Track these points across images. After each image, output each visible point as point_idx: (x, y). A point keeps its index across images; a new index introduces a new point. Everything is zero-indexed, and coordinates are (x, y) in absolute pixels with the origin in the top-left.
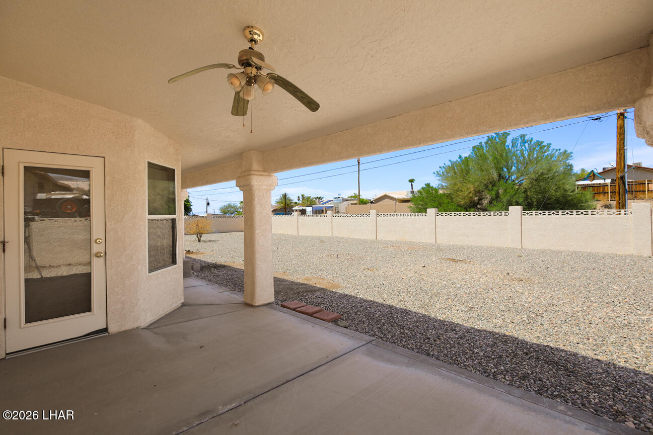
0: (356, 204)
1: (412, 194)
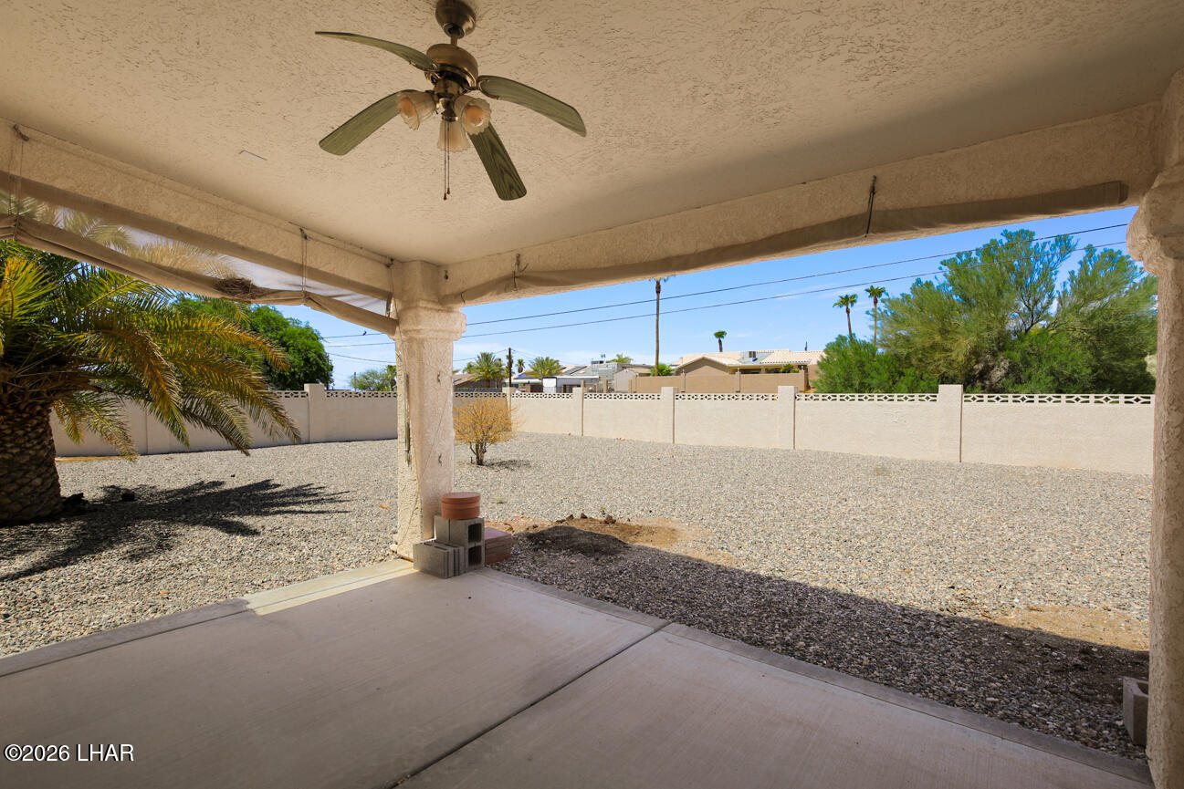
0: (648, 375)
1: (752, 359)
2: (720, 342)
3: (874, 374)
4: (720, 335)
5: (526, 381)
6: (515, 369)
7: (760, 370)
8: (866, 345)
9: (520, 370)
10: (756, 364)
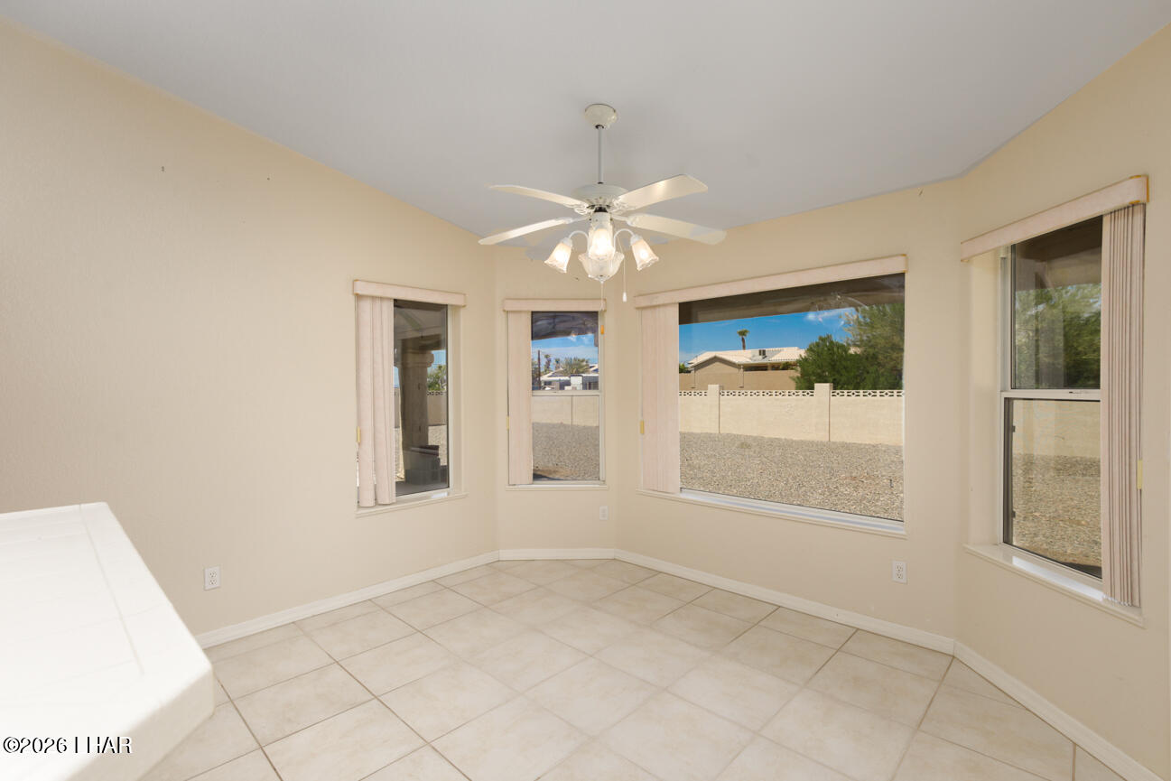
1: (761, 357)
2: (743, 340)
3: (843, 372)
4: (743, 333)
5: (557, 378)
6: (552, 366)
7: (767, 367)
8: (840, 347)
9: (557, 368)
10: (765, 361)
